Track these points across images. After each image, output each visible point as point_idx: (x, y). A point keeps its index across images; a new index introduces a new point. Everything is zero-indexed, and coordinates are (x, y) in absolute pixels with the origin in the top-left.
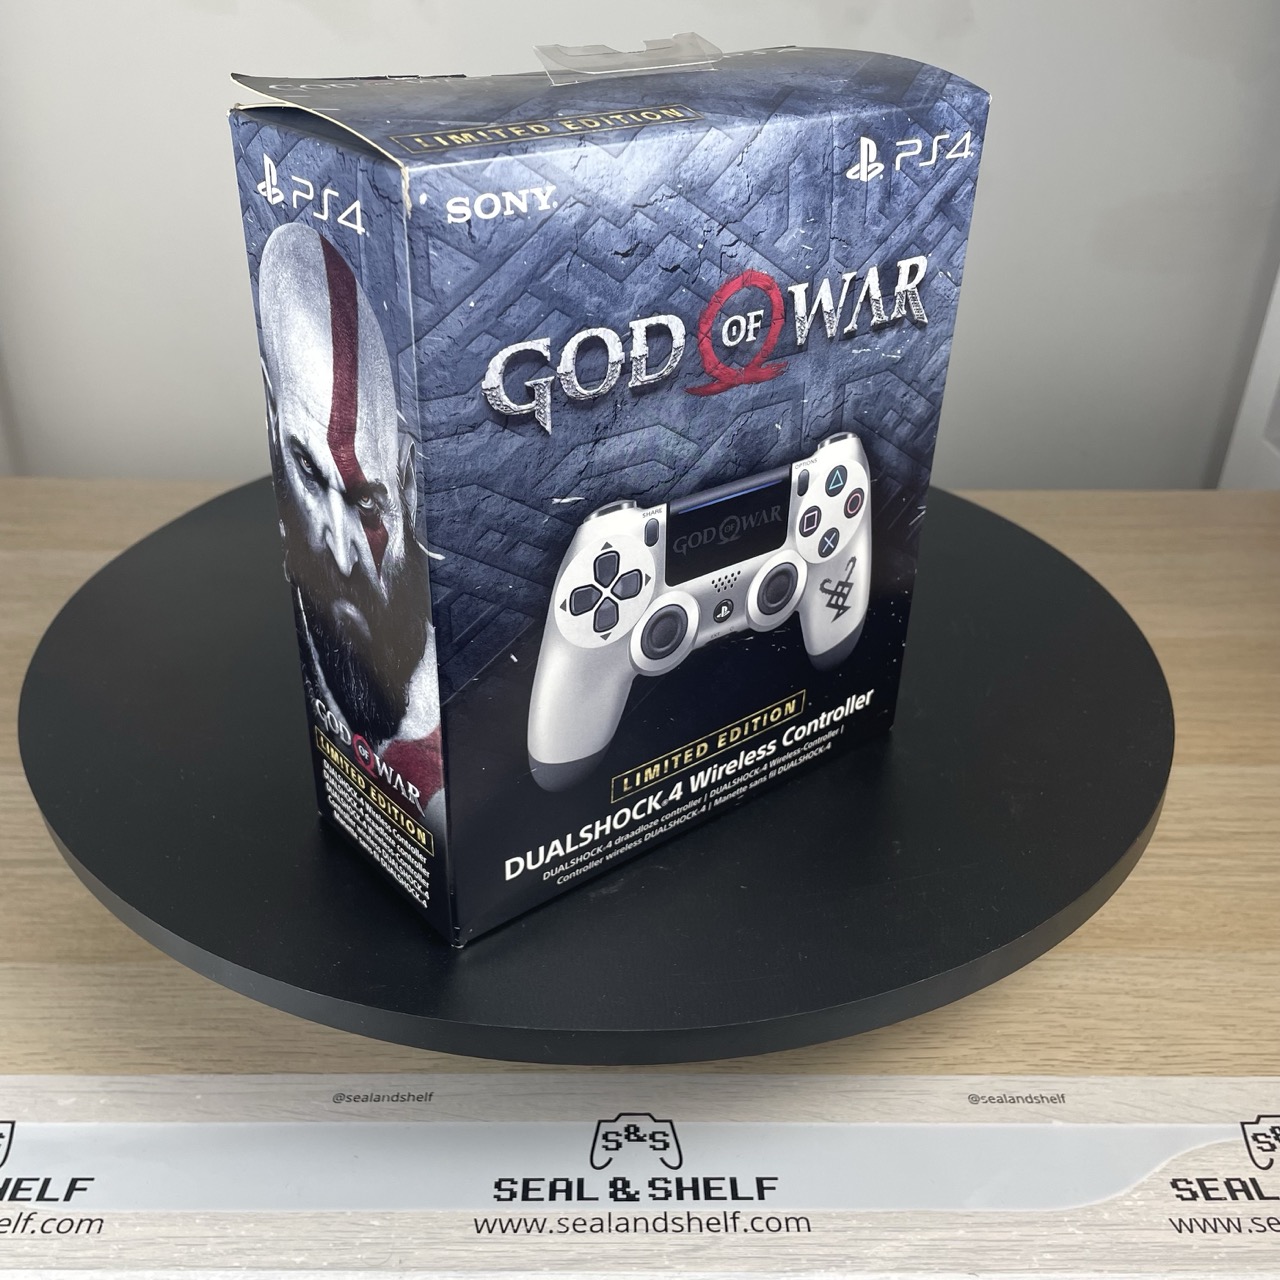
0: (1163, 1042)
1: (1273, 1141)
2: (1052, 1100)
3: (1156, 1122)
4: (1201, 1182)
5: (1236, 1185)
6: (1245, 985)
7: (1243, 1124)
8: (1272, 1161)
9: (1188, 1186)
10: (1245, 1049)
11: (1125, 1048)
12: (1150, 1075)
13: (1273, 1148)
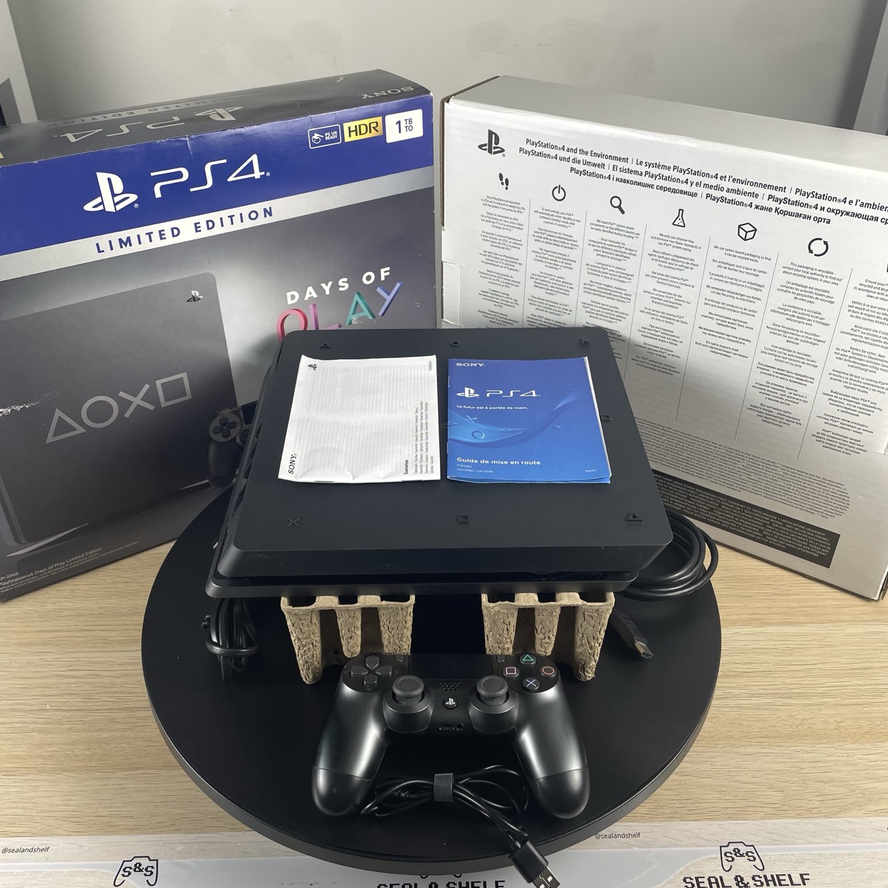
0: (690, 801)
1: (733, 856)
2: (634, 836)
3: (681, 847)
4: (697, 879)
5: (713, 880)
6: (734, 768)
7: (721, 847)
8: (731, 866)
9: (691, 881)
10: (728, 805)
11: (672, 805)
12: (681, 820)
13: (733, 859)
